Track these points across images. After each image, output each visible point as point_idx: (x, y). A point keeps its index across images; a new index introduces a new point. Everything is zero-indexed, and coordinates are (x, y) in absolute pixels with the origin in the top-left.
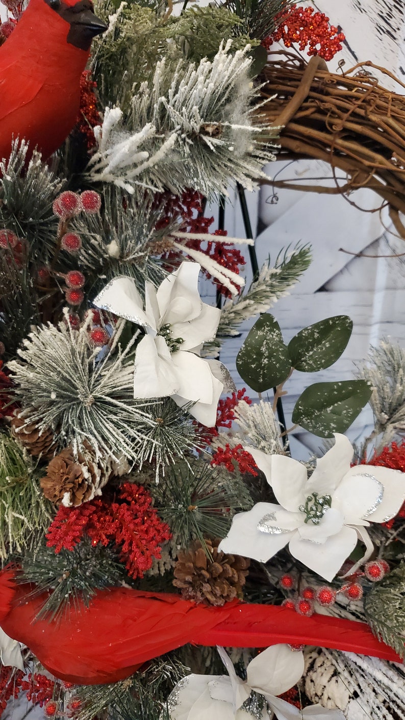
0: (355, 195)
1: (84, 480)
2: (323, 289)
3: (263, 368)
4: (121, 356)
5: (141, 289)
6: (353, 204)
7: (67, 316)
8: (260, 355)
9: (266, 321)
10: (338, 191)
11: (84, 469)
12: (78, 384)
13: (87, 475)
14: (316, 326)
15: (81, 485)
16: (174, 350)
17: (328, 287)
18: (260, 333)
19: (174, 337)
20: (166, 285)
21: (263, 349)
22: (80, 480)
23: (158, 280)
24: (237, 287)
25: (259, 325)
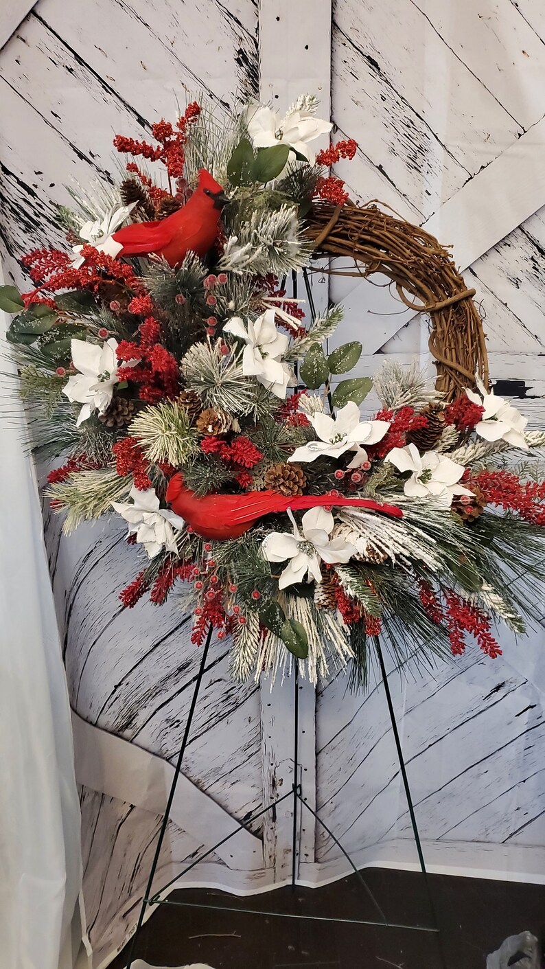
0: (372, 277)
1: (219, 420)
2: (379, 352)
3: (314, 375)
4: (236, 360)
5: (246, 323)
6: (370, 282)
7: (209, 339)
8: (313, 366)
9: (316, 347)
10: (361, 275)
11: (219, 415)
12: (214, 373)
13: (220, 417)
14: (342, 347)
15: (217, 422)
16: (263, 357)
17: (383, 350)
18: (312, 354)
19: (264, 352)
20: (259, 321)
21: (314, 363)
22: (217, 420)
23: (254, 321)
24: (297, 325)
25: (312, 349)
